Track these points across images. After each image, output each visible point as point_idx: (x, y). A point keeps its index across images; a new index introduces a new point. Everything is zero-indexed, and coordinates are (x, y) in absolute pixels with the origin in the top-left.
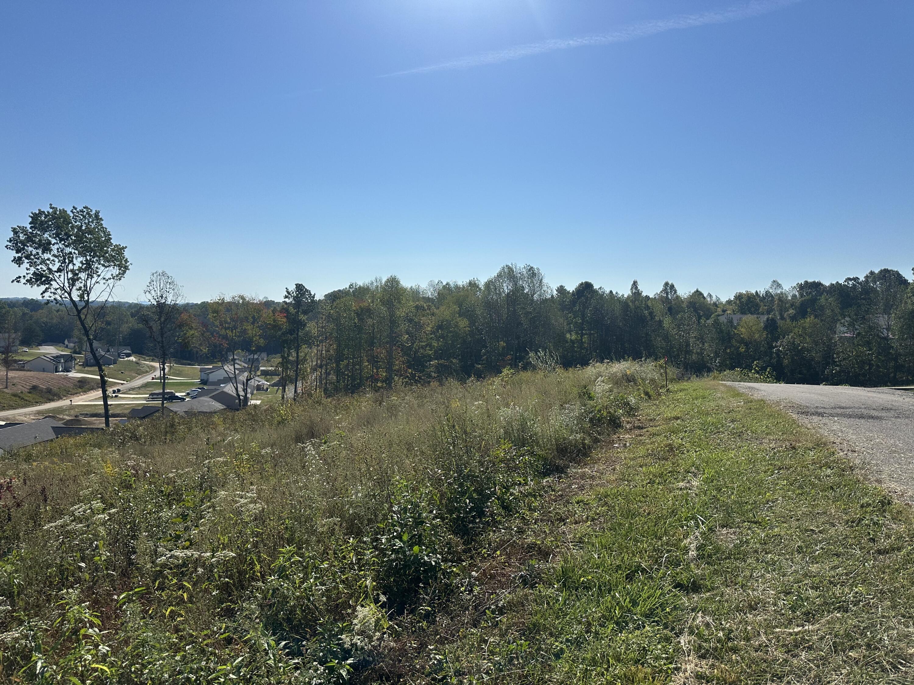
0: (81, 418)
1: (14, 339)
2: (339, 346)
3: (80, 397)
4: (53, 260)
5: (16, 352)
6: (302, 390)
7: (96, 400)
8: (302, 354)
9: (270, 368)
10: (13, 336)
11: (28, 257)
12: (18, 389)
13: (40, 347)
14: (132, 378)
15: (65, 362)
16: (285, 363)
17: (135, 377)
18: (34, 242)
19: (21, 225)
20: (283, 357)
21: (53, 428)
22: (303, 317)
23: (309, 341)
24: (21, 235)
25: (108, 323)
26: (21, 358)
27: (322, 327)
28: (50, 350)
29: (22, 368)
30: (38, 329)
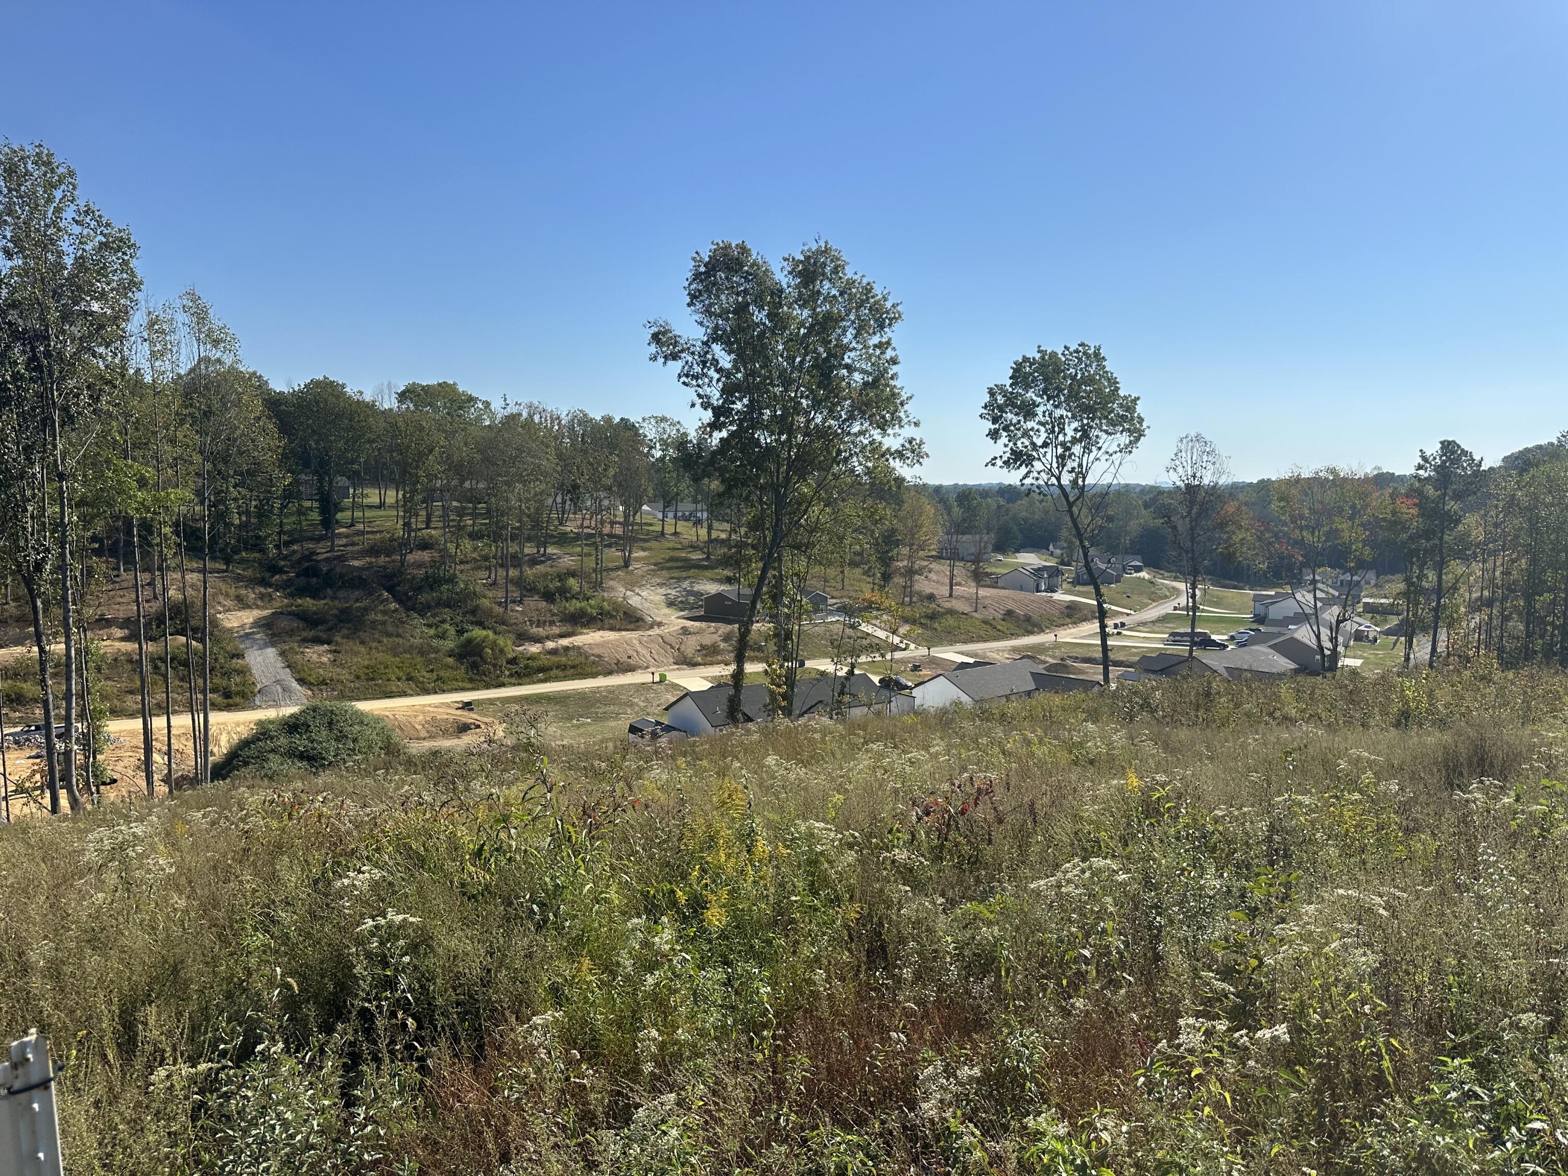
0: (1069, 662)
1: (986, 543)
2: (1534, 561)
3: (1069, 631)
4: (1038, 430)
5: (988, 561)
6: (1448, 647)
7: (1090, 636)
8: (1448, 578)
9: (1383, 601)
10: (986, 538)
11: (1006, 429)
12: (989, 614)
13: (1017, 554)
14: (1143, 606)
15: (1050, 577)
16: (1412, 593)
17: (1147, 605)
18: (1014, 405)
19: (999, 383)
20: (1408, 580)
21: (1032, 674)
22: (1452, 506)
23: (1465, 550)
24: (999, 397)
25: (1110, 519)
26: (994, 570)
27: (1496, 525)
28: (1030, 559)
29: (994, 585)
30: (1015, 528)
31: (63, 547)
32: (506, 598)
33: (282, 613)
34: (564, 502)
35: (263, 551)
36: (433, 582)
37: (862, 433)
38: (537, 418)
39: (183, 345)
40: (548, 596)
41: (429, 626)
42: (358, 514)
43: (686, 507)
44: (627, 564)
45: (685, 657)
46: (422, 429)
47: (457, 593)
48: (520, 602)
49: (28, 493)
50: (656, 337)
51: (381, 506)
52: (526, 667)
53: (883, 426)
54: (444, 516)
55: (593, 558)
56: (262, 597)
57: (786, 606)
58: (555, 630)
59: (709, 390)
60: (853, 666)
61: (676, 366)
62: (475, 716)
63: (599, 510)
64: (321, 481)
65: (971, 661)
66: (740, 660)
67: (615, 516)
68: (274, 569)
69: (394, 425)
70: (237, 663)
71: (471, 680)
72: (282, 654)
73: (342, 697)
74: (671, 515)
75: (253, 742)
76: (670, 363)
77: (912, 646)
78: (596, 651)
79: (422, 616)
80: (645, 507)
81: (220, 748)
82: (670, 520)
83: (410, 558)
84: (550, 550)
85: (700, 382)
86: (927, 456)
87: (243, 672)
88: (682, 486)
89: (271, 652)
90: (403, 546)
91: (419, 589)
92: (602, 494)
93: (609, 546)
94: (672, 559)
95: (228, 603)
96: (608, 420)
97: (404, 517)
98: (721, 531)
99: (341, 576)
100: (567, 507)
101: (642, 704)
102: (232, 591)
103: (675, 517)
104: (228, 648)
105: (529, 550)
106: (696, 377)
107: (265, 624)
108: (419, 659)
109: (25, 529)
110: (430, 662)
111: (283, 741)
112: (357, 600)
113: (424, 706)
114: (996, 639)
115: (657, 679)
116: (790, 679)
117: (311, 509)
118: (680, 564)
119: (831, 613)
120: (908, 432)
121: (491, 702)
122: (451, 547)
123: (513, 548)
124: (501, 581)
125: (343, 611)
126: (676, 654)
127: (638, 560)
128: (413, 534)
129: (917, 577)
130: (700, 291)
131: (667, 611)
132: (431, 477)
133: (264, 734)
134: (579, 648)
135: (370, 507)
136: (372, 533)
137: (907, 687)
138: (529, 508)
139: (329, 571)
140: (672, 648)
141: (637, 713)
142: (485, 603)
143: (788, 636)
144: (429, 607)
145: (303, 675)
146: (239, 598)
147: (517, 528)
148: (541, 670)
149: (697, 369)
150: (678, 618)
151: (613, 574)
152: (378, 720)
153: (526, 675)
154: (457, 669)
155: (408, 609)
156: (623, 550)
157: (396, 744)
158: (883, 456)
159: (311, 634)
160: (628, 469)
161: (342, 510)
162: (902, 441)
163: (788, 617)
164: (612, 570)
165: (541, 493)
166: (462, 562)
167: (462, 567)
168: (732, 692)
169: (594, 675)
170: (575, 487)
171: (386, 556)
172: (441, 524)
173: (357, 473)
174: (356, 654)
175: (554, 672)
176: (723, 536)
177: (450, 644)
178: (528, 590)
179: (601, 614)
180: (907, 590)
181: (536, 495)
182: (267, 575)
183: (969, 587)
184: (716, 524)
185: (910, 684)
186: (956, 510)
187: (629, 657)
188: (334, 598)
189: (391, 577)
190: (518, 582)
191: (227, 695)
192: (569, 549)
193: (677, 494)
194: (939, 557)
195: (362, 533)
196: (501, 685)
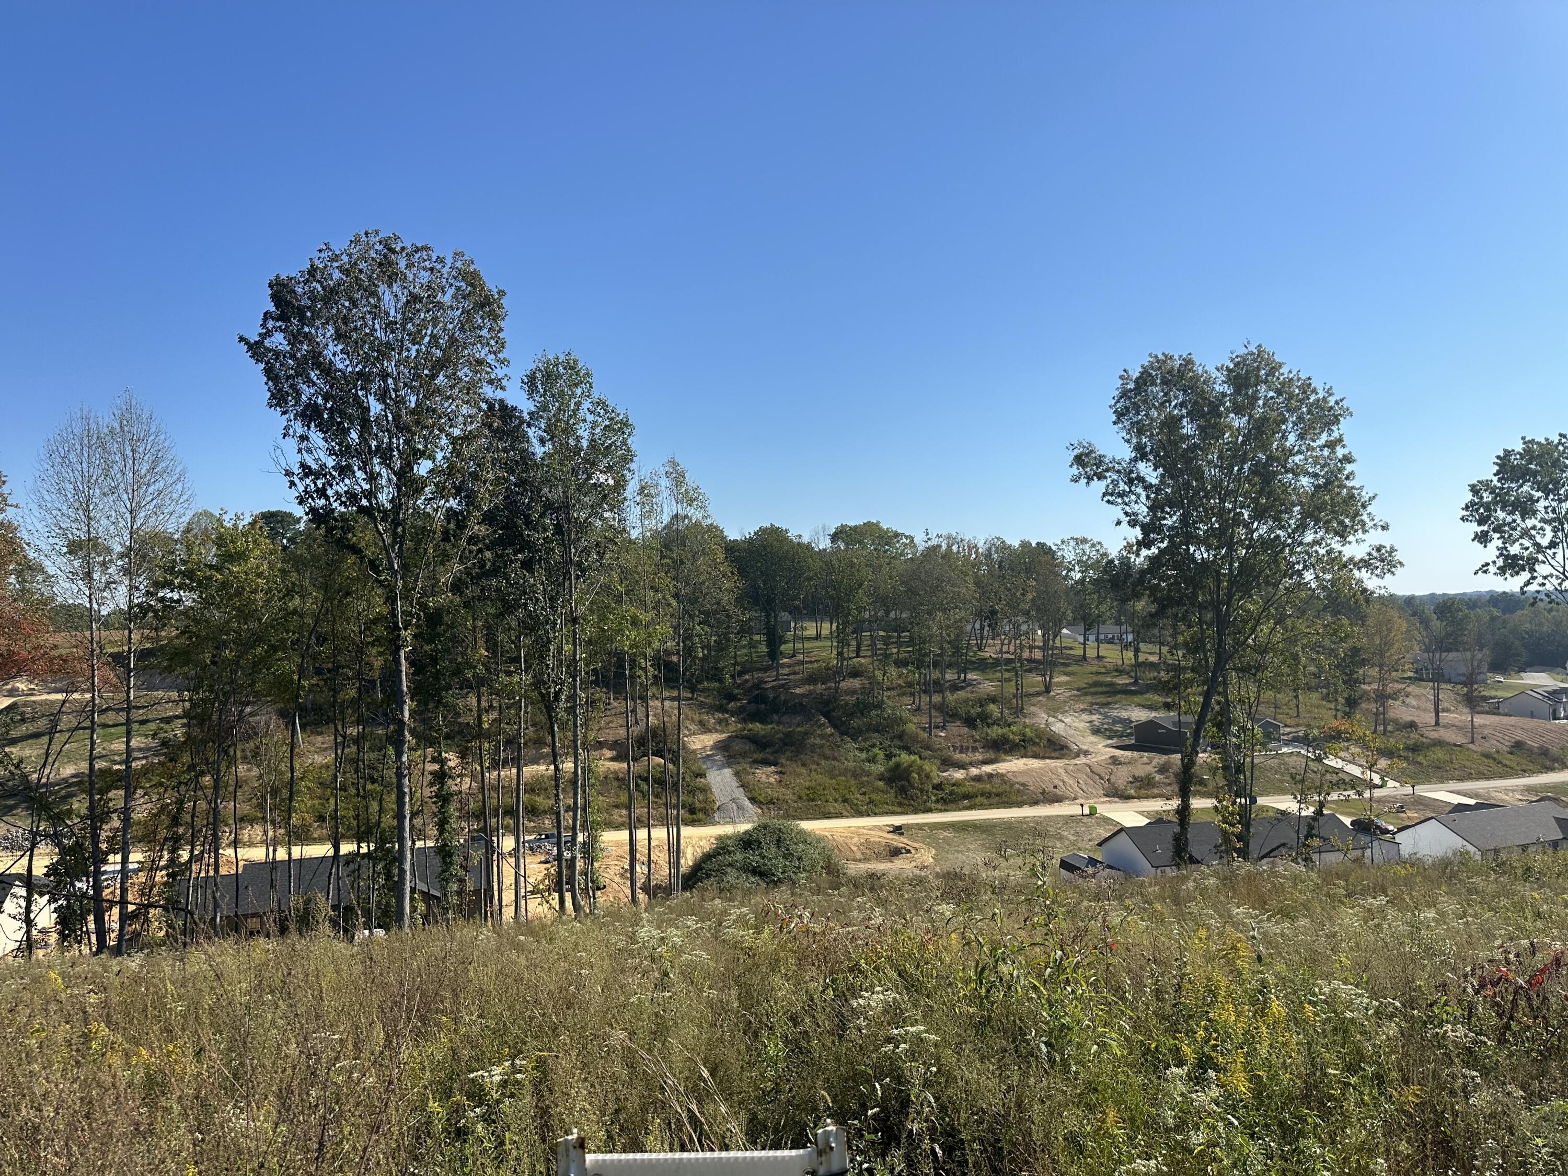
1: (1480, 661)
4: (1542, 529)
5: (1484, 682)
10: (1480, 656)
11: (1498, 530)
12: (1490, 746)
13: (1522, 674)
18: (1506, 503)
19: (1484, 478)
21: (1557, 819)
24: (1485, 495)
26: (1493, 693)
28: (1542, 680)
29: (1495, 711)
30: (1517, 643)
31: (575, 680)
32: (930, 723)
33: (737, 737)
34: (982, 628)
35: (721, 681)
36: (863, 708)
37: (1316, 542)
38: (955, 548)
39: (665, 505)
40: (970, 722)
41: (861, 750)
42: (799, 645)
43: (1108, 629)
44: (1048, 690)
45: (1116, 789)
46: (852, 565)
47: (885, 719)
48: (944, 728)
49: (551, 635)
50: (1079, 460)
51: (818, 637)
52: (952, 793)
53: (1342, 534)
54: (873, 646)
55: (1013, 683)
56: (720, 721)
57: (1235, 736)
58: (979, 756)
59: (1136, 507)
60: (1321, 805)
61: (1099, 486)
62: (906, 841)
63: (1017, 636)
64: (767, 616)
65: (1472, 802)
66: (1185, 795)
67: (1034, 640)
68: (731, 697)
69: (829, 564)
70: (700, 781)
71: (900, 804)
72: (737, 774)
73: (787, 816)
74: (1092, 638)
75: (714, 856)
76: (1095, 482)
77: (1391, 784)
78: (1020, 779)
79: (855, 740)
80: (1065, 631)
81: (688, 860)
82: (1092, 643)
83: (843, 685)
84: (969, 676)
85: (1127, 500)
86: (1401, 564)
87: (705, 790)
88: (1103, 608)
89: (728, 772)
90: (835, 674)
91: (852, 715)
92: (1021, 619)
93: (1029, 671)
94: (1096, 684)
95: (692, 727)
96: (1025, 545)
97: (838, 647)
98: (1150, 653)
99: (786, 702)
100: (985, 633)
101: (1072, 838)
102: (697, 717)
103: (1097, 640)
104: (693, 768)
105: (950, 676)
106: (1122, 495)
107: (722, 747)
108: (853, 782)
109: (548, 665)
110: (863, 785)
111: (739, 856)
112: (798, 725)
113: (859, 827)
114: (1502, 776)
115: (1087, 811)
116: (1245, 817)
117: (760, 642)
118: (1104, 689)
119: (1287, 743)
120: (1374, 538)
121: (920, 827)
122: (879, 675)
123: (936, 675)
124: (924, 707)
125: (788, 735)
126: (1106, 785)
127: (1059, 685)
128: (845, 663)
129: (1390, 702)
130: (1127, 408)
131: (1093, 738)
132: (860, 609)
133: (723, 849)
134: (1002, 775)
135: (809, 639)
136: (811, 662)
137: (1387, 832)
138: (949, 635)
139: (775, 698)
140: (1101, 778)
141: (1067, 847)
142: (911, 727)
143: (1240, 768)
144: (860, 732)
145: (756, 795)
146: (701, 723)
147: (938, 655)
148: (966, 796)
149: (1122, 486)
150: (1106, 746)
151: (1034, 700)
152: (820, 839)
153: (952, 802)
154: (887, 792)
155: (842, 734)
156: (1043, 675)
157: (836, 865)
158: (1345, 566)
159: (760, 756)
160: (1047, 592)
161: (786, 642)
162: (1369, 550)
163: (1238, 747)
164: (1033, 695)
165: (960, 620)
166: (888, 689)
167: (889, 693)
168: (1177, 829)
169: (1020, 805)
170: (994, 612)
171: (823, 684)
172: (869, 653)
173: (797, 608)
174: (799, 775)
175: (979, 800)
176: (1154, 659)
177: (879, 768)
178: (951, 716)
179: (1023, 741)
180: (1381, 718)
181: (956, 622)
182: (724, 702)
183: (1461, 713)
184: (1142, 645)
185: (1391, 828)
186: (1436, 624)
187: (1055, 787)
188: (779, 723)
189: (827, 703)
190: (941, 708)
191: (692, 811)
192: (991, 676)
193: (1099, 616)
194: (1418, 679)
195: (802, 663)
196: (929, 810)
